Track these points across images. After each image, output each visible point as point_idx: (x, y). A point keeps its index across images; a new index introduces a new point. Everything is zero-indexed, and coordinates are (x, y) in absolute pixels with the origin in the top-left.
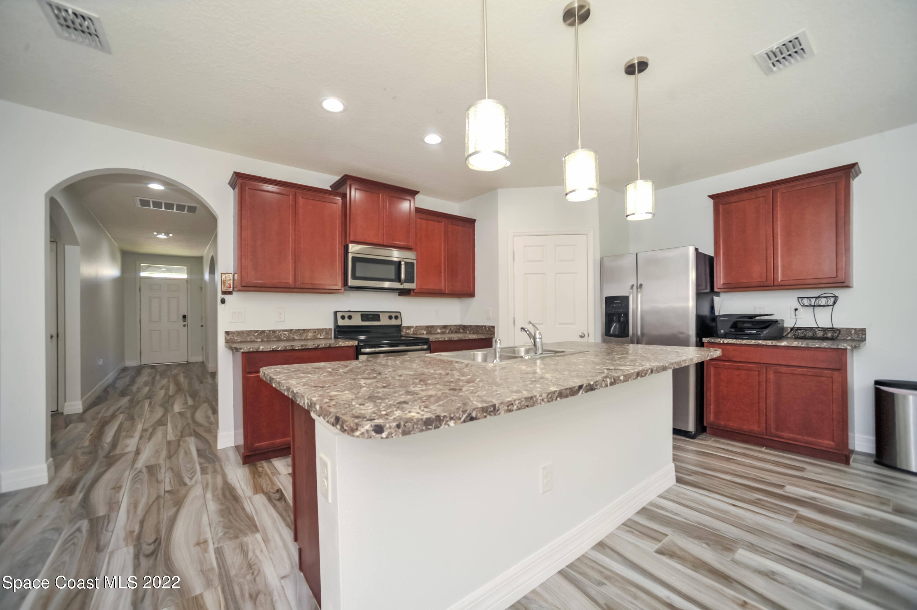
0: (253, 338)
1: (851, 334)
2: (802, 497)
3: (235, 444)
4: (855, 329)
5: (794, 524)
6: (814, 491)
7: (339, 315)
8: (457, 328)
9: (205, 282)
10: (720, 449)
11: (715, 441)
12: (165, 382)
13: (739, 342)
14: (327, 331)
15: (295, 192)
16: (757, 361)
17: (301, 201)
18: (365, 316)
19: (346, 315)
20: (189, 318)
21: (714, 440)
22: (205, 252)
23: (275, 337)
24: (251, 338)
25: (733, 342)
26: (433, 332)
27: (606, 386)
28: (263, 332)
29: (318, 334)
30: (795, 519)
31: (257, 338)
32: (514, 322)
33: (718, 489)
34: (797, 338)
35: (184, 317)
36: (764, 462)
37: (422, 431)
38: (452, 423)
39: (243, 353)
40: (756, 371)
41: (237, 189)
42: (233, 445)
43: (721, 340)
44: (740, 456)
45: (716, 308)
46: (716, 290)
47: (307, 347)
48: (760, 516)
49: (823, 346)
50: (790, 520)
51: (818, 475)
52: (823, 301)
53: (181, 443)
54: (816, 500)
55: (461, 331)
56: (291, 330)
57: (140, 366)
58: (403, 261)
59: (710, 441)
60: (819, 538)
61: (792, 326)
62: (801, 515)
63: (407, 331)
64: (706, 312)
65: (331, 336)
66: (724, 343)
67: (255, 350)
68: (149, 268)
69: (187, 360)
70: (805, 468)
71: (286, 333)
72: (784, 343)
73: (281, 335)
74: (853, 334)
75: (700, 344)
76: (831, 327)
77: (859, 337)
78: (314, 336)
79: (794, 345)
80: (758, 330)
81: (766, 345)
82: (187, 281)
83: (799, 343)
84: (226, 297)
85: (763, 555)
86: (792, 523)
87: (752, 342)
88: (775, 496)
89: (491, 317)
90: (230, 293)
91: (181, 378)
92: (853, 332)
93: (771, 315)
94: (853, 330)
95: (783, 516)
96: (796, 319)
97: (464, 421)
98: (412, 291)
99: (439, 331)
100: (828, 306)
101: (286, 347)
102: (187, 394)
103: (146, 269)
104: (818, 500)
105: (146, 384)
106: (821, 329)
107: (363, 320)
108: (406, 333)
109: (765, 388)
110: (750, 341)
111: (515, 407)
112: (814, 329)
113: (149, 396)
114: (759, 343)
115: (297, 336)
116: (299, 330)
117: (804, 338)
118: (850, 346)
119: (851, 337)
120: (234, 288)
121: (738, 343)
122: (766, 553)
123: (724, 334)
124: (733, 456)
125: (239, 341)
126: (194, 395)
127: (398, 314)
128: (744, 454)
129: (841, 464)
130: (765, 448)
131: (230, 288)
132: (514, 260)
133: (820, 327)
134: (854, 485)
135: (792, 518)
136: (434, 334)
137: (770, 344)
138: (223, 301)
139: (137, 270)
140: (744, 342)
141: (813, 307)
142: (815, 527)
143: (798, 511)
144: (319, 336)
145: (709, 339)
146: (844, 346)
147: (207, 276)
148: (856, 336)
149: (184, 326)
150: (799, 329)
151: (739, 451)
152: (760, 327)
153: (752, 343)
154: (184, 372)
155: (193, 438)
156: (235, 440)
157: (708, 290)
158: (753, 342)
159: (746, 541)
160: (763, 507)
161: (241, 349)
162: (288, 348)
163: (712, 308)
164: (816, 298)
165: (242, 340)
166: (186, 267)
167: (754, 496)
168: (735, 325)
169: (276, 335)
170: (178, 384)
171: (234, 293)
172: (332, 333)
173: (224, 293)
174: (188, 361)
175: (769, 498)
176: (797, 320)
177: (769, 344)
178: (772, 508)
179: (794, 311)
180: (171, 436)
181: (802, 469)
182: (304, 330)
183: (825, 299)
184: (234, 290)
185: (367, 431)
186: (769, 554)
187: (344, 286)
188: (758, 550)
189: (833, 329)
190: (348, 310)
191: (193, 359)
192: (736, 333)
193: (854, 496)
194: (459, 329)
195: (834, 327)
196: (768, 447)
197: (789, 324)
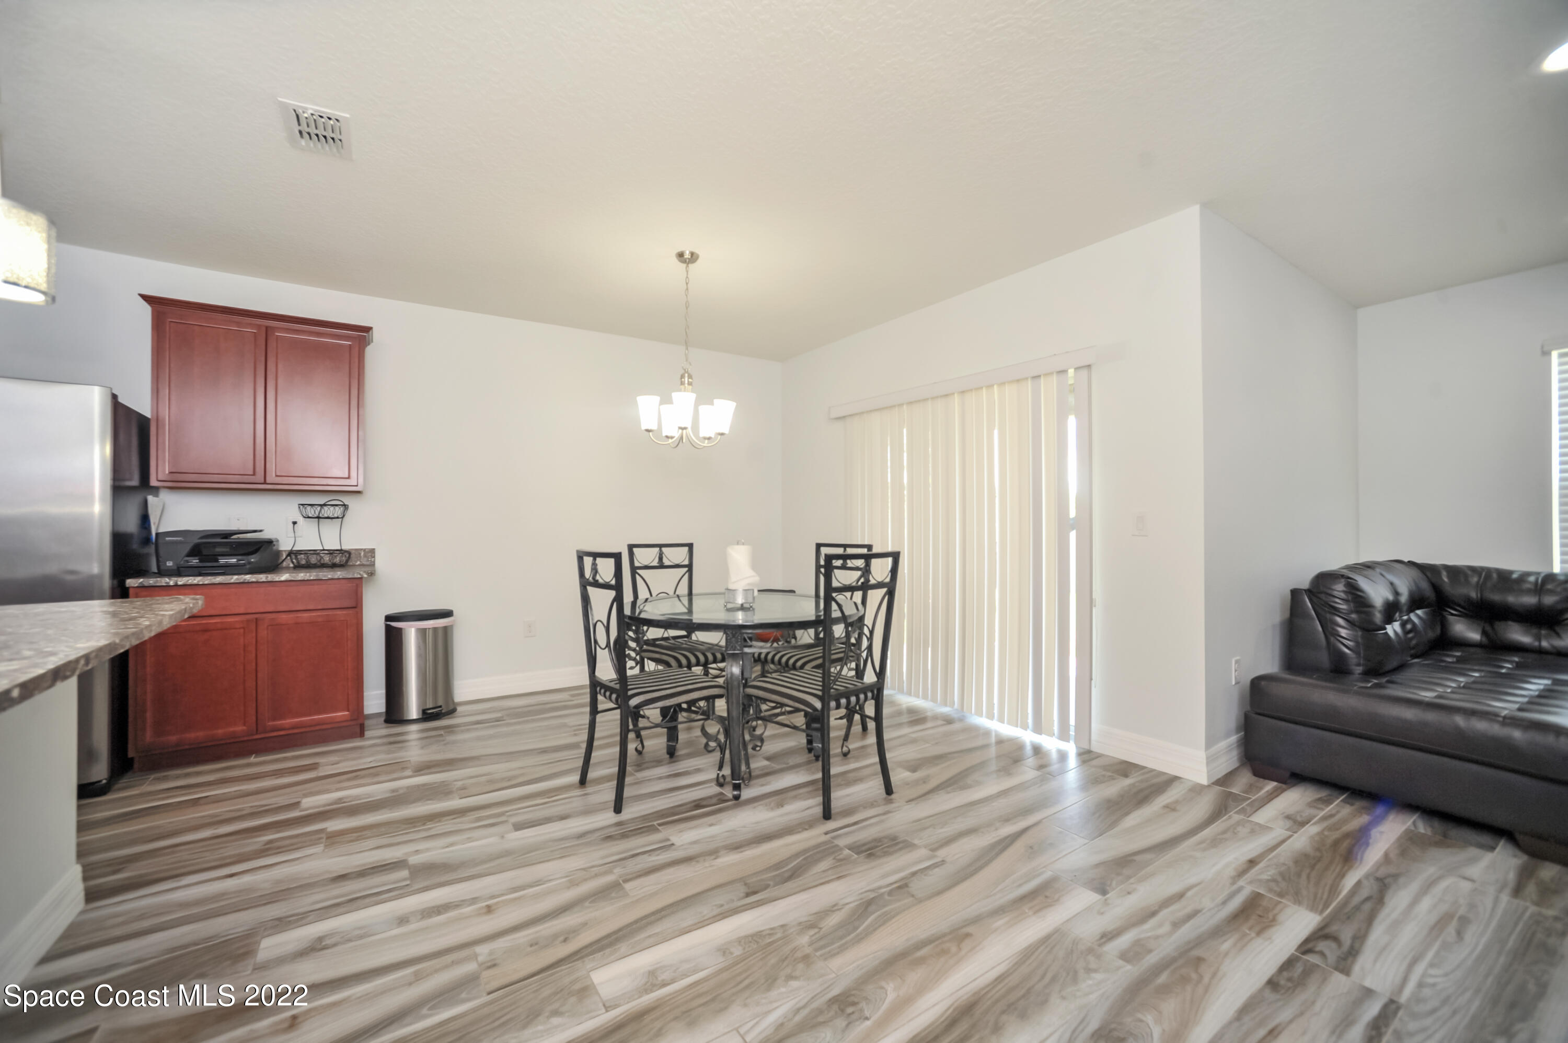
1: (360, 557)
2: (325, 805)
4: (364, 550)
5: (326, 850)
6: (338, 790)
10: (174, 790)
11: (158, 779)
13: (207, 580)
16: (242, 610)
21: (154, 779)
25: (195, 582)
30: (326, 843)
33: (193, 865)
34: (298, 567)
36: (259, 780)
40: (240, 628)
43: (170, 579)
44: (215, 787)
45: (153, 520)
46: (153, 482)
48: (278, 867)
49: (336, 577)
50: (319, 849)
51: (335, 766)
52: (327, 512)
54: (343, 801)
59: (148, 782)
60: (358, 850)
61: (290, 549)
62: (331, 832)
64: (131, 525)
66: (176, 585)
70: (317, 763)
72: (285, 577)
74: (362, 557)
75: (121, 592)
76: (339, 548)
77: (369, 561)
79: (299, 579)
80: (240, 557)
81: (257, 582)
83: (306, 575)
85: (300, 923)
86: (324, 850)
87: (232, 578)
88: (292, 824)
92: (362, 554)
93: (261, 531)
94: (362, 551)
95: (309, 848)
96: (295, 537)
100: (338, 518)
104: (345, 800)
106: (326, 552)
109: (254, 655)
110: (228, 577)
112: (318, 551)
114: (245, 579)
117: (308, 566)
118: (366, 574)
119: (361, 562)
121: (206, 582)
122: (303, 918)
123: (175, 568)
124: (202, 792)
128: (222, 779)
129: (355, 739)
130: (254, 755)
133: (325, 548)
134: (374, 761)
135: (321, 843)
137: (264, 580)
140: (219, 579)
141: (317, 519)
142: (352, 838)
143: (326, 828)
145: (141, 580)
146: (360, 575)
148: (365, 559)
150: (299, 552)
151: (212, 779)
152: (242, 552)
153: (232, 581)
157: (135, 482)
158: (234, 579)
159: (267, 921)
160: (279, 850)
163: (145, 519)
164: (322, 506)
167: (260, 842)
168: (195, 551)
175: (284, 832)
176: (297, 539)
177: (262, 581)
178: (292, 845)
179: (292, 525)
181: (313, 767)
183: (332, 508)
186: (307, 917)
188: (289, 921)
189: (341, 551)
192: (201, 565)
193: (377, 775)
195: (343, 548)
196: (258, 752)
197: (285, 545)
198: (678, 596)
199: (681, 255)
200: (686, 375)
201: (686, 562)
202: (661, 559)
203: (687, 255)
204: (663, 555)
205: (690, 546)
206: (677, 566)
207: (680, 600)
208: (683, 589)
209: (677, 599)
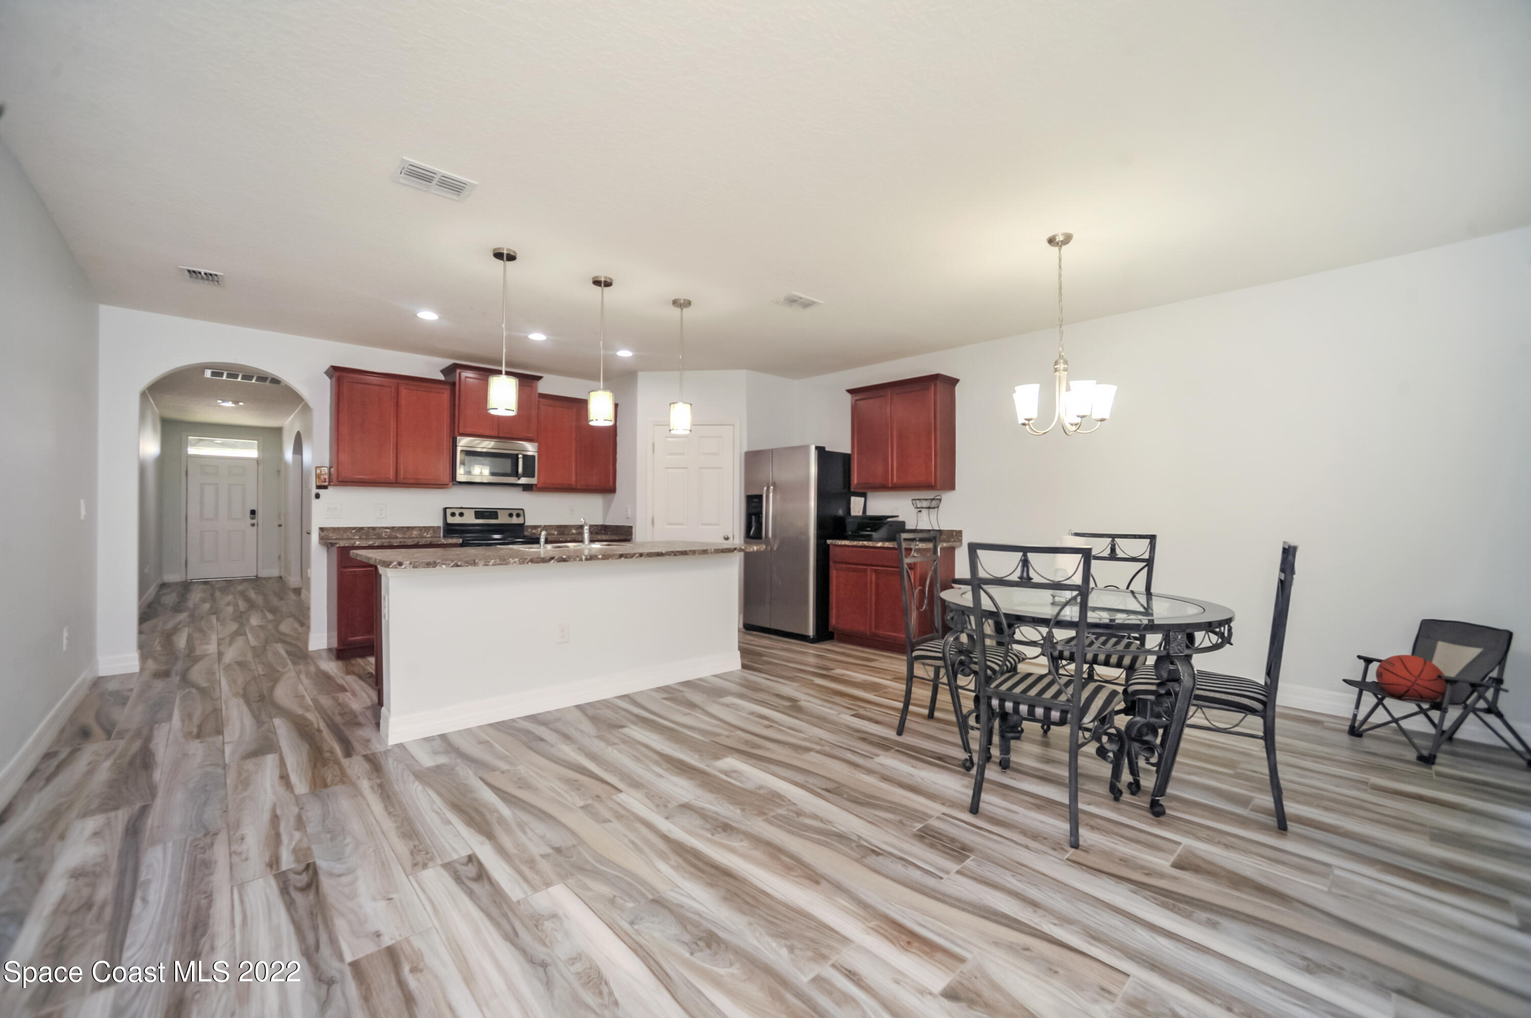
0: (350, 536)
3: (328, 646)
7: (449, 512)
8: (598, 528)
9: (286, 464)
12: (230, 598)
14: (435, 529)
15: (398, 384)
17: (404, 392)
18: (479, 514)
19: (457, 512)
20: (260, 514)
22: (287, 422)
23: (375, 535)
24: (348, 536)
25: (847, 544)
26: (566, 533)
27: (581, 560)
28: (361, 529)
29: (424, 532)
31: (354, 536)
32: (653, 522)
35: (253, 512)
37: (424, 567)
38: (444, 566)
39: (338, 547)
40: (864, 572)
41: (334, 379)
42: (326, 648)
43: (840, 541)
46: (852, 489)
47: (406, 544)
52: (929, 503)
53: (268, 647)
55: (603, 532)
56: (393, 528)
57: (186, 581)
58: (521, 454)
61: (914, 528)
63: (533, 531)
65: (440, 534)
66: (842, 545)
67: (351, 545)
68: (201, 443)
69: (255, 575)
71: (387, 530)
73: (382, 533)
74: (951, 536)
78: (420, 534)
79: (886, 546)
81: (869, 546)
82: (258, 461)
84: (321, 492)
89: (630, 516)
90: (325, 487)
91: (252, 594)
92: (955, 534)
93: (897, 516)
94: (952, 531)
97: (452, 566)
98: (534, 487)
99: (574, 531)
100: (935, 508)
101: (383, 543)
102: (264, 610)
103: (195, 444)
105: (204, 601)
107: (477, 517)
108: (531, 533)
109: (869, 589)
111: (491, 564)
113: (214, 611)
115: (400, 534)
116: (403, 527)
118: (952, 545)
119: (953, 539)
120: (330, 482)
121: (851, 544)
125: (334, 538)
126: (274, 610)
127: (521, 512)
131: (325, 482)
132: (654, 452)
136: (568, 535)
137: (882, 545)
138: (317, 496)
139: (183, 445)
141: (922, 508)
144: (425, 534)
145: (832, 541)
147: (289, 455)
149: (253, 525)
150: (920, 531)
154: (253, 588)
155: (279, 645)
156: (329, 643)
157: (845, 490)
161: (336, 544)
162: (386, 544)
165: (338, 537)
166: (256, 442)
169: (376, 532)
170: (248, 600)
171: (329, 487)
172: (440, 532)
173: (319, 487)
174: (257, 576)
176: (918, 521)
177: (871, 545)
179: (918, 513)
180: (253, 641)
182: (408, 528)
183: (931, 501)
184: (329, 485)
185: (395, 565)
187: (452, 481)
190: (459, 506)
191: (264, 573)
192: (859, 534)
194: (600, 530)
195: (941, 529)
197: (909, 526)
198: (1132, 592)
199: (1051, 241)
200: (1062, 361)
201: (1146, 556)
202: (1113, 550)
203: (1060, 238)
204: (1116, 546)
205: (1152, 538)
206: (1134, 559)
207: (1135, 597)
208: (1139, 585)
209: (1130, 595)
